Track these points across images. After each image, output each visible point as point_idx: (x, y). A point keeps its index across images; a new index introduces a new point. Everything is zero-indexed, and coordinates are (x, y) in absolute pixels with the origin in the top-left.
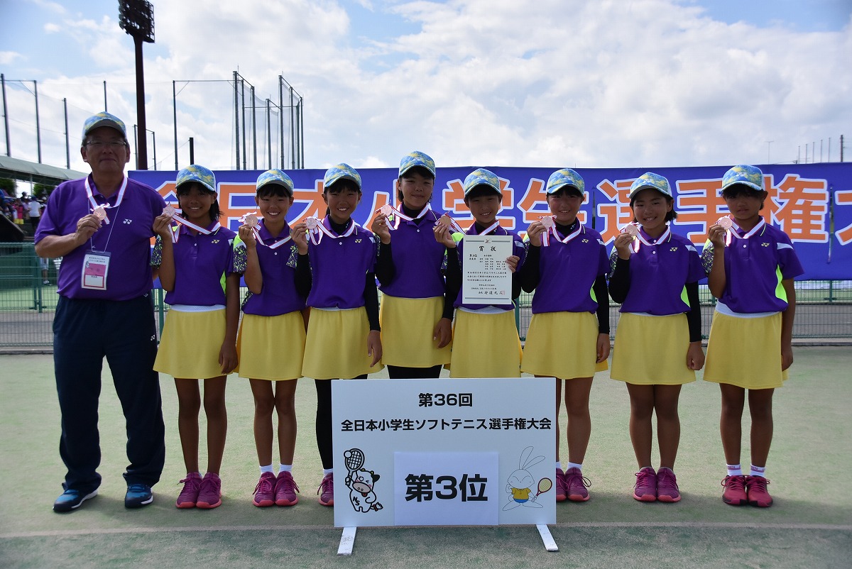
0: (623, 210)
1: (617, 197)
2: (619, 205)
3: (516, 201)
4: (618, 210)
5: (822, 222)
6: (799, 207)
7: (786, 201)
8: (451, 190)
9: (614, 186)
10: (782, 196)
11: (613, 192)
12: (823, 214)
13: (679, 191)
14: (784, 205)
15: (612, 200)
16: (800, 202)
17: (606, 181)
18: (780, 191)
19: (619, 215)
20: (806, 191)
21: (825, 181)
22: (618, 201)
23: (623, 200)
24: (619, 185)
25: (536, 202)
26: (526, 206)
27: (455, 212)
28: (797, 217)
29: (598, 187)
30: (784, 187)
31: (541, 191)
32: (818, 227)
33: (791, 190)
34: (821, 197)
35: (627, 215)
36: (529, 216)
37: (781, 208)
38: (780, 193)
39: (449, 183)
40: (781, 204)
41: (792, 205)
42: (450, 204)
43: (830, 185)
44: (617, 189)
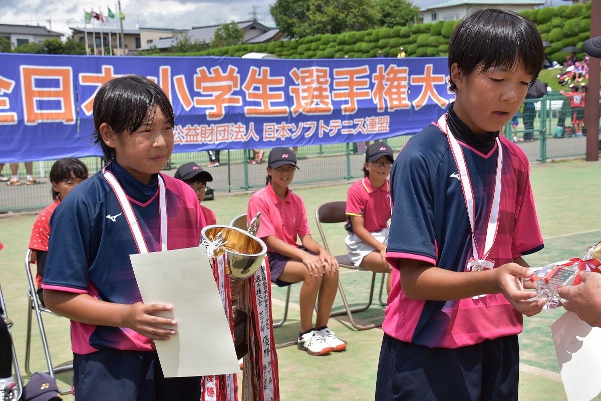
0: (304, 91)
1: (300, 81)
2: (301, 87)
3: (241, 84)
4: (301, 91)
5: (405, 96)
6: (395, 87)
7: (389, 83)
8: (199, 75)
9: (299, 72)
10: (388, 80)
11: (298, 78)
12: (406, 90)
13: (335, 77)
14: (388, 86)
15: (297, 83)
16: (396, 83)
17: (295, 69)
18: (386, 76)
19: (302, 94)
20: (399, 75)
21: (407, 68)
22: (300, 84)
23: (304, 83)
24: (302, 72)
25: (254, 85)
26: (248, 88)
27: (203, 93)
28: (395, 93)
29: (290, 73)
30: (388, 74)
31: (257, 77)
32: (404, 99)
33: (392, 76)
34: (405, 79)
35: (306, 94)
36: (251, 95)
37: (386, 88)
38: (387, 78)
39: (198, 70)
40: (386, 85)
41: (391, 87)
42: (199, 87)
43: (409, 71)
44: (301, 75)
